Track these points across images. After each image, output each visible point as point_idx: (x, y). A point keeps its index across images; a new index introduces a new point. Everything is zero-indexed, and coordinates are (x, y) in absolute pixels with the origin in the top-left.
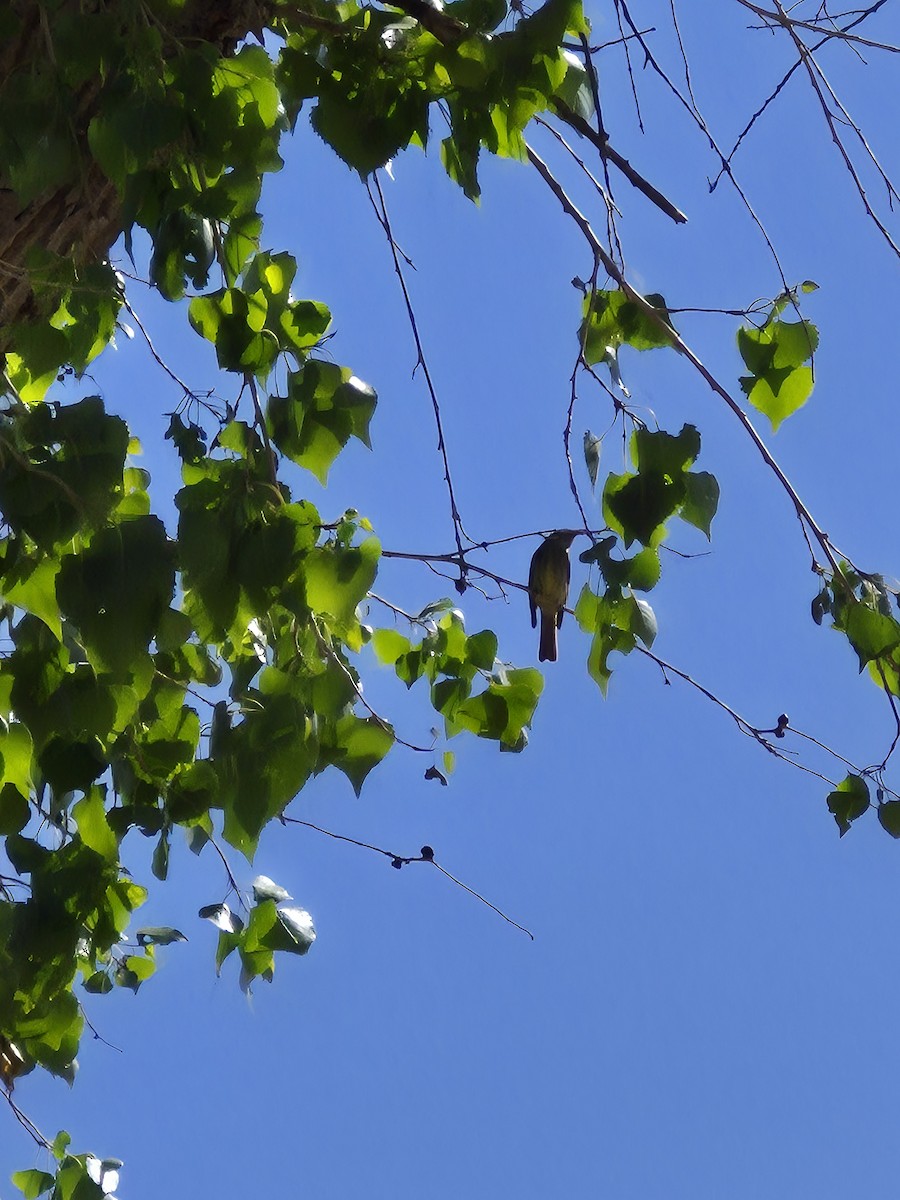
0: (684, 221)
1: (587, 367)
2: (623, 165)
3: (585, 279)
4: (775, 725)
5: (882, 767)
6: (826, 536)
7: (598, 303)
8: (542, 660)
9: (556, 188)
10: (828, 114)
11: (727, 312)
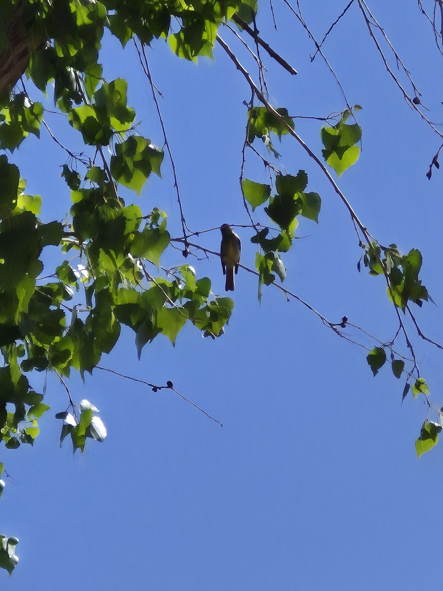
0: (295, 73)
1: (250, 146)
2: (266, 46)
3: (248, 102)
4: (341, 322)
5: (392, 343)
6: (365, 229)
7: (254, 114)
8: (227, 290)
9: (233, 57)
10: (368, 21)
11: (317, 119)
